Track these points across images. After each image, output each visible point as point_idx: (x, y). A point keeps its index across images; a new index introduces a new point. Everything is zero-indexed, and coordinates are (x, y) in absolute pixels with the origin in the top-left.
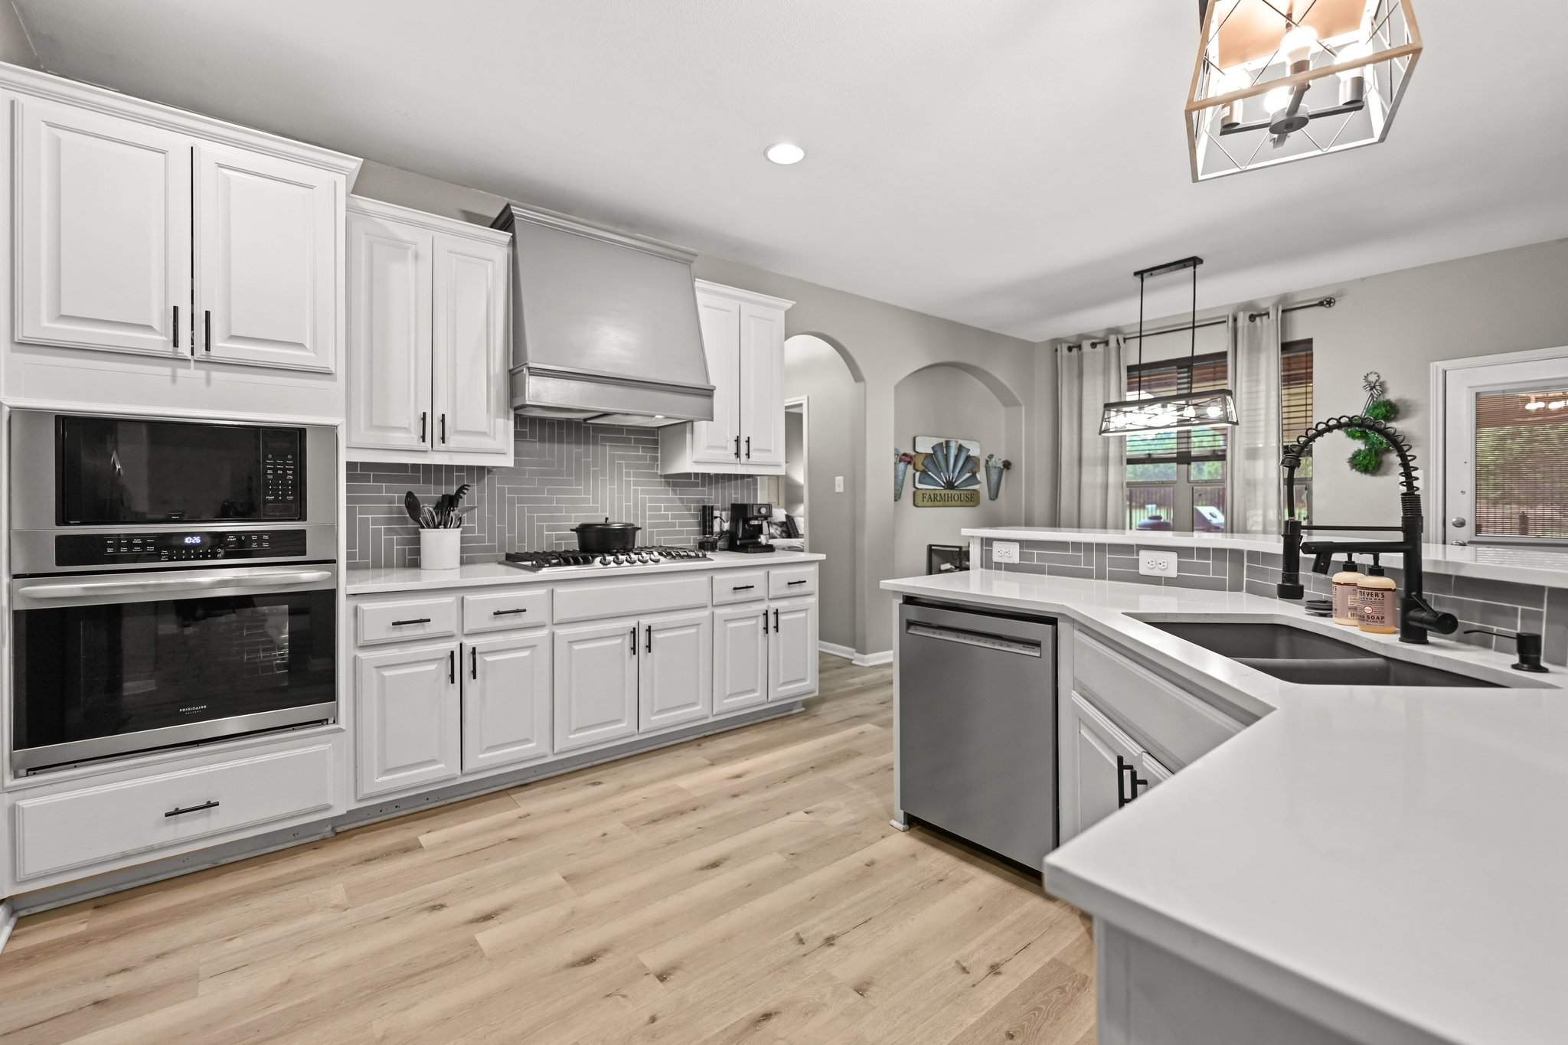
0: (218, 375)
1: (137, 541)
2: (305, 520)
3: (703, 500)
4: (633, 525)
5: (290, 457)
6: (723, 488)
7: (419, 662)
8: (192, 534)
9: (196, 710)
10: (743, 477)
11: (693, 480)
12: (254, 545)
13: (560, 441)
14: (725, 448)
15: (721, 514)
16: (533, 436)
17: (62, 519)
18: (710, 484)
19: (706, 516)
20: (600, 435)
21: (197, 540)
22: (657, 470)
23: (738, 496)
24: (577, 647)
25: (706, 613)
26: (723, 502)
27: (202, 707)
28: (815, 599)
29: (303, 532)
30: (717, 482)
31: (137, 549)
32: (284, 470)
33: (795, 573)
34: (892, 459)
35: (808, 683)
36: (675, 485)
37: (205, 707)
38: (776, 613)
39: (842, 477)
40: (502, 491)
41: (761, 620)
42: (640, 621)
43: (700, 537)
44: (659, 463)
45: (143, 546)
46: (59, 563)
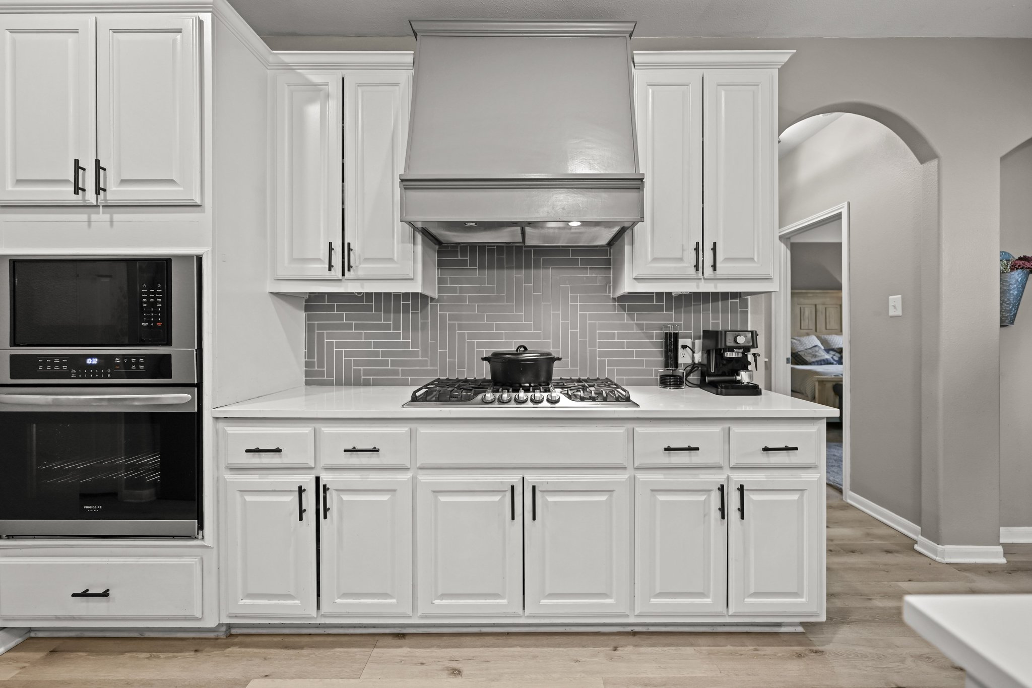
0: (120, 217)
1: (57, 361)
2: (171, 345)
3: (666, 327)
4: (551, 354)
5: (159, 286)
6: (697, 312)
7: (275, 491)
8: (92, 356)
9: (94, 509)
10: (725, 296)
11: (655, 303)
12: (133, 367)
13: (501, 267)
14: (681, 259)
15: (693, 344)
16: (473, 263)
17: (14, 343)
18: (678, 307)
19: (671, 344)
20: (542, 258)
21: (95, 361)
22: (609, 292)
23: (715, 320)
24: (443, 499)
25: (622, 477)
26: (697, 328)
27: (98, 507)
28: (818, 476)
29: (168, 357)
30: (688, 304)
31: (57, 368)
32: (155, 298)
33: (779, 435)
34: (996, 267)
35: (803, 600)
36: (631, 309)
37: (101, 507)
38: (741, 489)
39: (900, 296)
40: (443, 317)
41: (715, 496)
42: (526, 477)
43: (661, 370)
44: (612, 285)
45: (60, 364)
46: (12, 377)
